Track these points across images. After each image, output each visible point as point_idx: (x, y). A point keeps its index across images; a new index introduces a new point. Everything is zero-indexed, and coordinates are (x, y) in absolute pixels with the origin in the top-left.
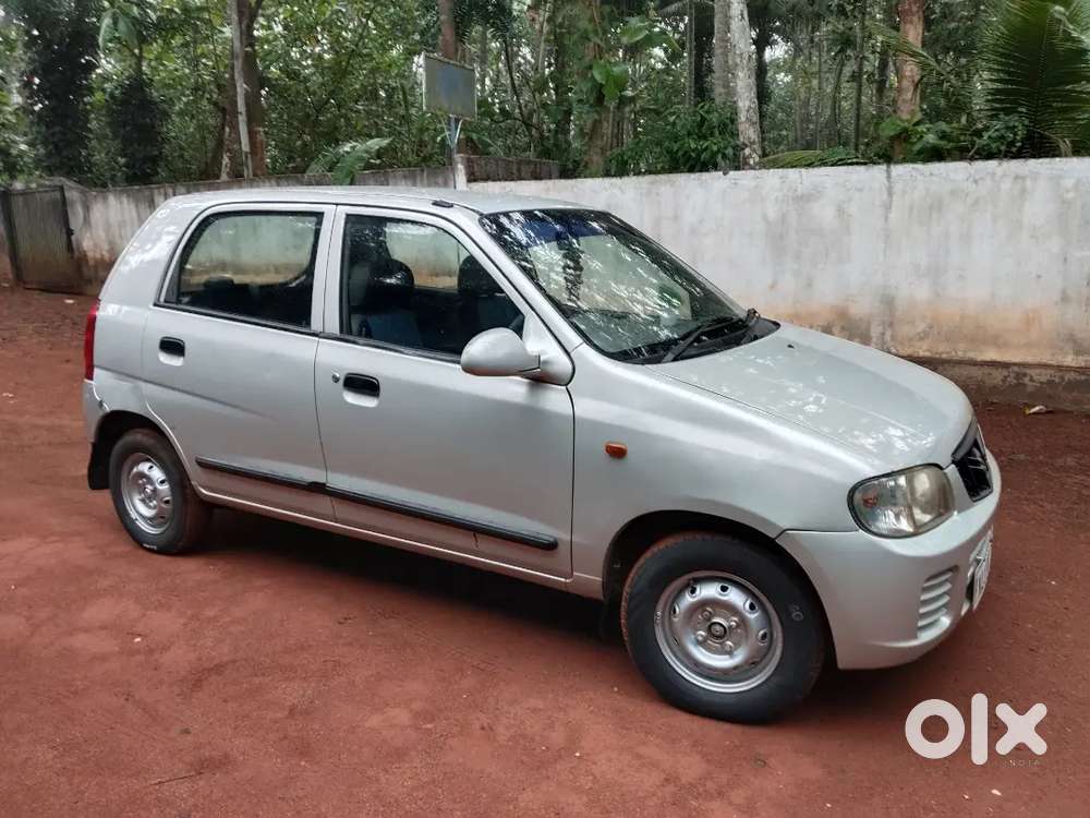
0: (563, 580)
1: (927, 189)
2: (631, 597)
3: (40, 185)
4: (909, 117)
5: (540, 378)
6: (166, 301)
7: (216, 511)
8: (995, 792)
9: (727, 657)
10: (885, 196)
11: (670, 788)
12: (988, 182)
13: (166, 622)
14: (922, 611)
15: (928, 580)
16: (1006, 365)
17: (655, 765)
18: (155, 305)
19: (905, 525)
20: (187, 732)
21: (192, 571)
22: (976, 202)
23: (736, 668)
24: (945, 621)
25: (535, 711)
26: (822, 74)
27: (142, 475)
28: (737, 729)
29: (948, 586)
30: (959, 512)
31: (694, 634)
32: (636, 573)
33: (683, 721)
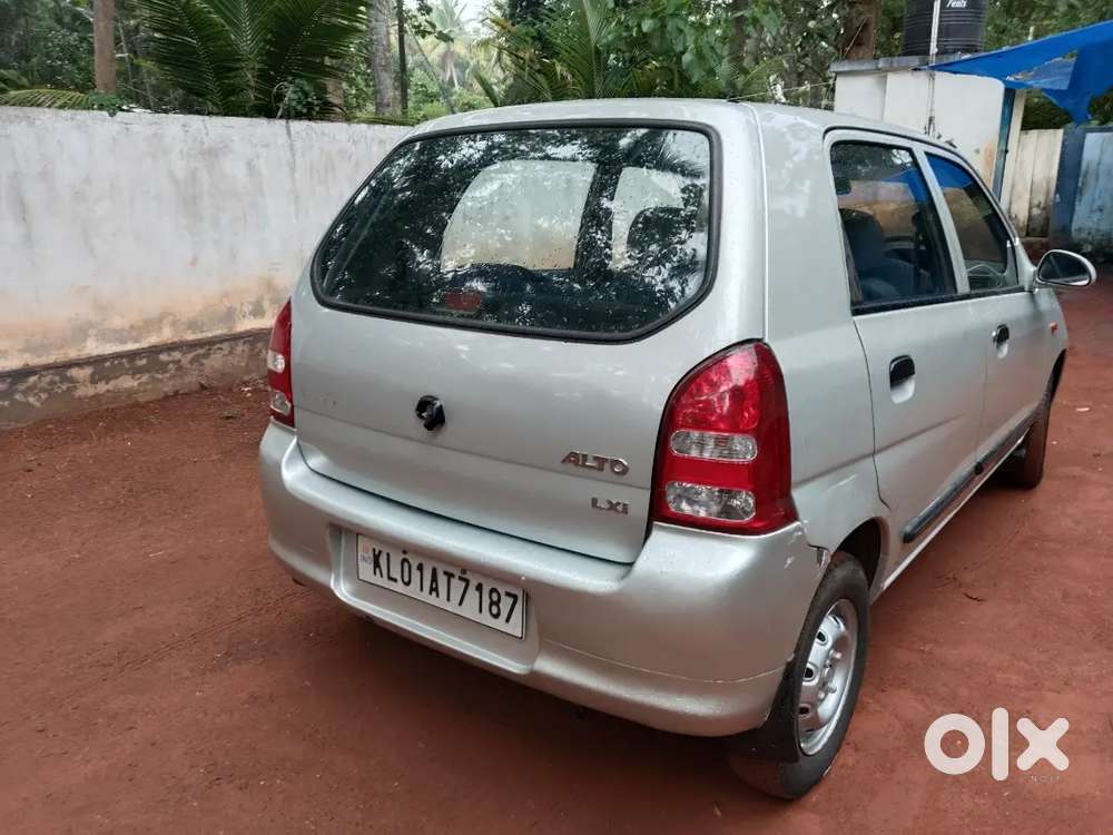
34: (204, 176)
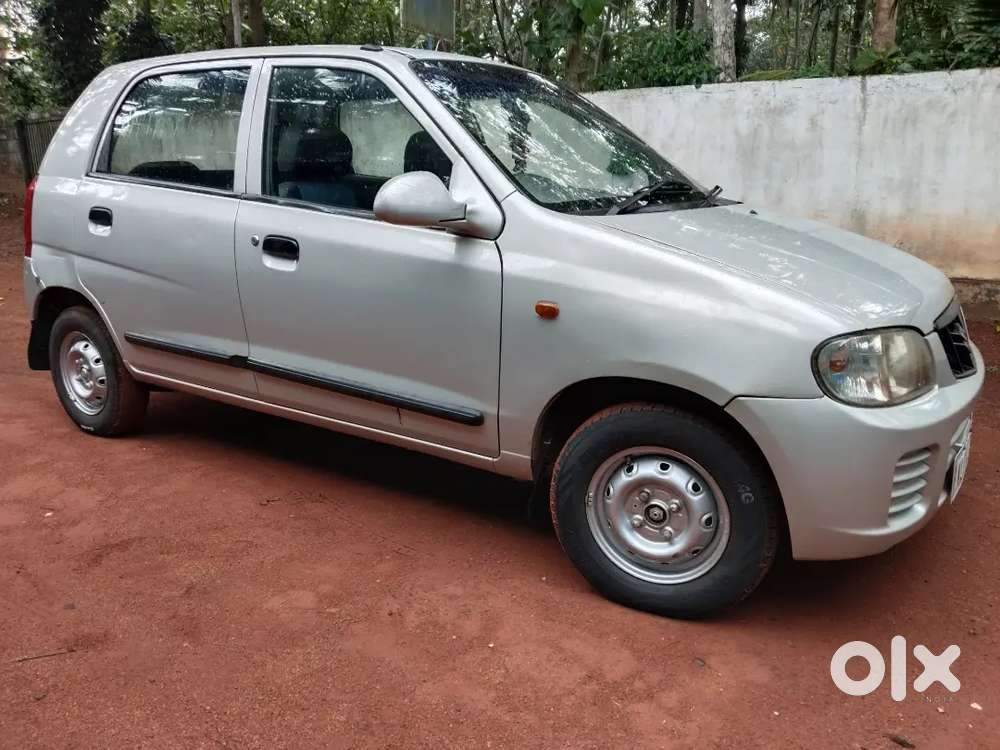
0: (490, 459)
1: (903, 101)
2: (561, 477)
3: (52, 115)
4: (884, 50)
5: (467, 232)
6: (97, 171)
7: (153, 394)
8: (975, 706)
9: (666, 544)
10: (859, 109)
11: (593, 686)
12: (968, 92)
13: (85, 499)
14: (895, 494)
15: (903, 458)
16: (977, 282)
17: (577, 659)
18: (87, 175)
19: (879, 395)
20: (72, 607)
21: (123, 452)
22: (954, 114)
23: (675, 556)
24: (920, 510)
25: (451, 598)
26: (799, 32)
27: (78, 355)
28: (675, 627)
29: (923, 470)
30: (940, 387)
31: (630, 517)
32: (567, 450)
33: (616, 613)
34: (765, 133)
